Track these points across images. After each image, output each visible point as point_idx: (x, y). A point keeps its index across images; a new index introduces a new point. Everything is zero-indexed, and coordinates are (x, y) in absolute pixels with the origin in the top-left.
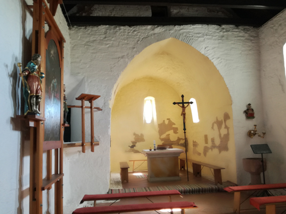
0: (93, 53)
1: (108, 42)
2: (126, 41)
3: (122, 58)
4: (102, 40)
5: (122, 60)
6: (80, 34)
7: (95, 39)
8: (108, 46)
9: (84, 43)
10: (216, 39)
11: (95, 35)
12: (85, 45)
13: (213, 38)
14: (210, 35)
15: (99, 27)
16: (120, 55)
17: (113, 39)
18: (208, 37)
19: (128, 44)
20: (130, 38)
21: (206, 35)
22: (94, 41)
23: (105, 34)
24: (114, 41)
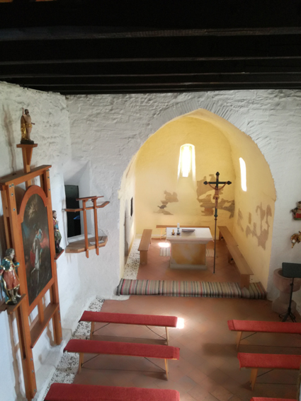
0: (97, 131)
1: (115, 117)
2: (138, 115)
3: (133, 138)
4: (108, 113)
5: (133, 141)
6: (81, 104)
7: (99, 111)
8: (115, 121)
9: (85, 117)
10: (266, 109)
11: (99, 106)
12: (87, 120)
13: (263, 107)
14: (258, 103)
16: (130, 133)
17: (122, 112)
18: (255, 106)
19: (140, 118)
20: (143, 110)
21: (253, 103)
22: (98, 114)
23: (112, 104)
24: (122, 114)
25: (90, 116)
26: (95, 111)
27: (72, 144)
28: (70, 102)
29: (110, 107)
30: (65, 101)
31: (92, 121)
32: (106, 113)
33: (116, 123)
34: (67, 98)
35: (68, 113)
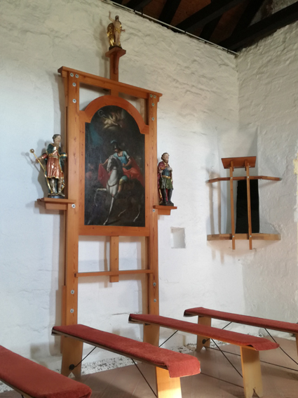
0: (268, 83)
1: (288, 56)
4: (280, 56)
6: (250, 58)
7: (270, 58)
8: (288, 62)
9: (255, 72)
11: (269, 51)
12: (257, 73)
15: (275, 34)
17: (296, 46)
22: (269, 61)
23: (284, 42)
24: (296, 49)
25: (260, 68)
26: (265, 60)
27: (241, 109)
28: (240, 60)
29: (282, 47)
30: (235, 61)
31: (262, 73)
32: (277, 56)
33: (290, 63)
34: (236, 57)
35: (237, 74)
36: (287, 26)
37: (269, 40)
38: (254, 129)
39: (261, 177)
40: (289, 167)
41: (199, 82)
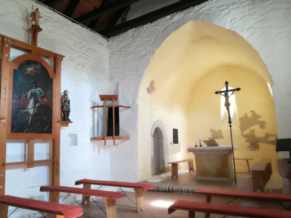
0: (124, 57)
1: (134, 44)
2: (148, 39)
3: (145, 56)
5: (145, 58)
6: (115, 42)
7: (125, 44)
8: (134, 47)
9: (118, 50)
10: (245, 6)
11: (125, 40)
12: (119, 51)
13: (242, 5)
14: (237, 4)
15: (128, 32)
16: (143, 53)
17: (138, 40)
18: (234, 6)
19: (149, 41)
20: (151, 34)
21: (232, 5)
22: (125, 46)
23: (132, 37)
24: (139, 41)
25: (120, 48)
26: (123, 44)
27: (110, 69)
28: (110, 43)
29: (131, 39)
30: (107, 43)
31: (122, 51)
32: (129, 44)
34: (108, 41)
35: (108, 50)
36: (134, 29)
37: (125, 34)
38: (117, 80)
39: (121, 106)
40: (134, 102)
41: (87, 52)
